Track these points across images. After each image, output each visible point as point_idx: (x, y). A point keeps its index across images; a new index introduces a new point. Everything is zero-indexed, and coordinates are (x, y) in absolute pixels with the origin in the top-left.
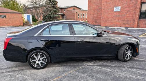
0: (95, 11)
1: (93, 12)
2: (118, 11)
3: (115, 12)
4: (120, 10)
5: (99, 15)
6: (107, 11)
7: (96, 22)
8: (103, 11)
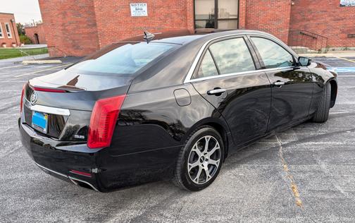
0: (65, 14)
1: (61, 16)
2: (142, 15)
3: (136, 18)
4: (146, 14)
5: (81, 26)
6: (113, 16)
7: (75, 47)
8: (98, 13)
